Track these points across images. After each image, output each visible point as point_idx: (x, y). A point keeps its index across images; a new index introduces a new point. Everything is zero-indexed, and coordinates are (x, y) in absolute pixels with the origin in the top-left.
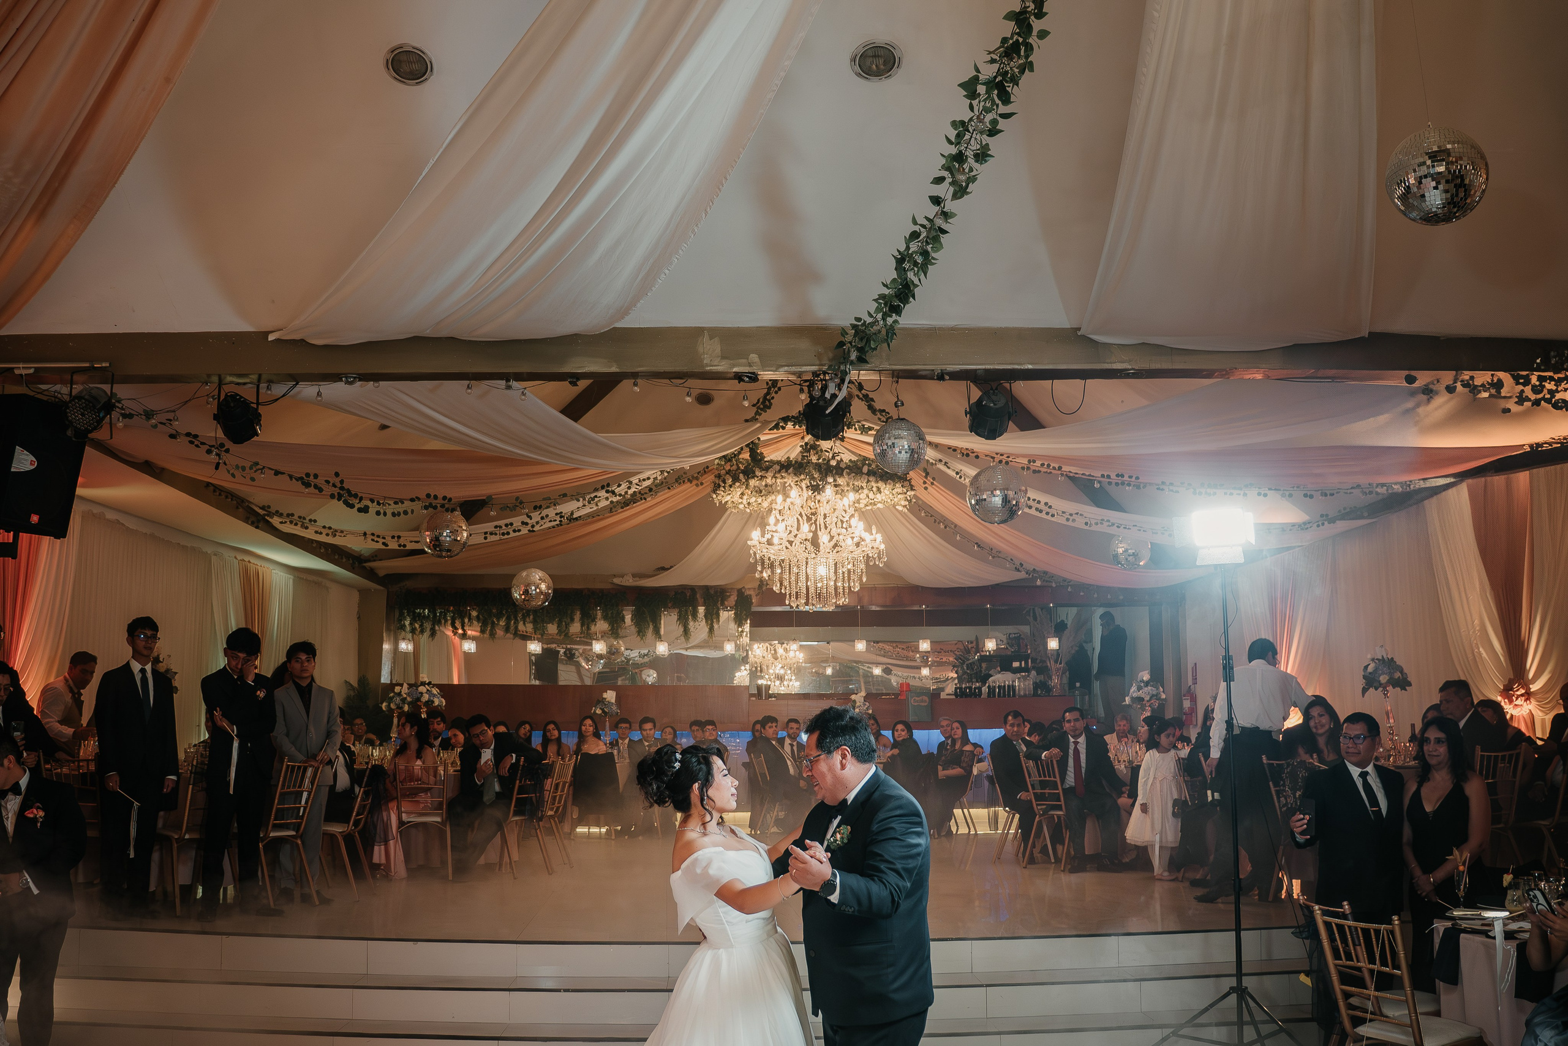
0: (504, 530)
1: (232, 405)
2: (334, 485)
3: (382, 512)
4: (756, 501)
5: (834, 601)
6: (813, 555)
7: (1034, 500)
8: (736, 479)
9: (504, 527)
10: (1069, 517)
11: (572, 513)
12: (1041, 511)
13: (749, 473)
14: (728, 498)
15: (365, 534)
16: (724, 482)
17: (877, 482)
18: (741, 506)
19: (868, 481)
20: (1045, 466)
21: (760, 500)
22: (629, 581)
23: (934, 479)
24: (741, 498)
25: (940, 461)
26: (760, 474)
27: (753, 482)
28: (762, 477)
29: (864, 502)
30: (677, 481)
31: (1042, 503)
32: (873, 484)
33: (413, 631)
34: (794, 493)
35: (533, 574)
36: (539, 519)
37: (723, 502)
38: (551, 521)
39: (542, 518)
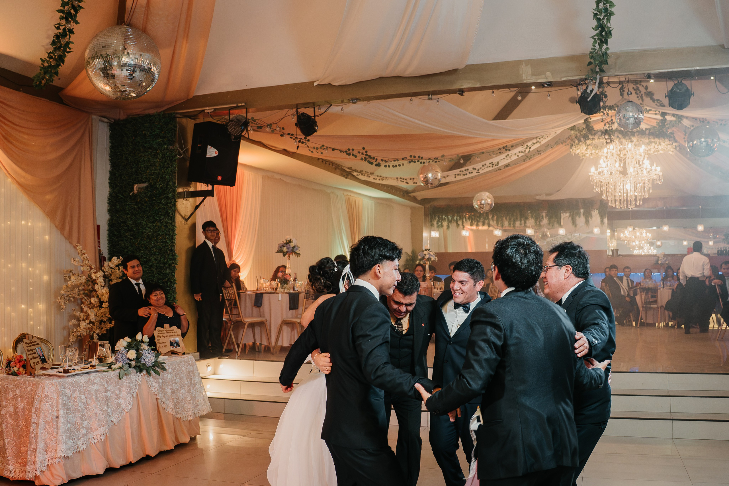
0: (465, 172)
1: (302, 118)
2: (362, 154)
3: (387, 165)
4: (595, 152)
6: (623, 179)
8: (580, 141)
9: (464, 171)
11: (498, 163)
13: (586, 137)
14: (578, 151)
15: (397, 178)
16: (574, 142)
18: (587, 155)
21: (597, 151)
22: (544, 198)
24: (587, 151)
26: (592, 137)
27: (588, 142)
28: (593, 139)
30: (555, 143)
33: (438, 227)
35: (484, 194)
36: (481, 166)
37: (576, 153)
38: (488, 167)
39: (483, 166)
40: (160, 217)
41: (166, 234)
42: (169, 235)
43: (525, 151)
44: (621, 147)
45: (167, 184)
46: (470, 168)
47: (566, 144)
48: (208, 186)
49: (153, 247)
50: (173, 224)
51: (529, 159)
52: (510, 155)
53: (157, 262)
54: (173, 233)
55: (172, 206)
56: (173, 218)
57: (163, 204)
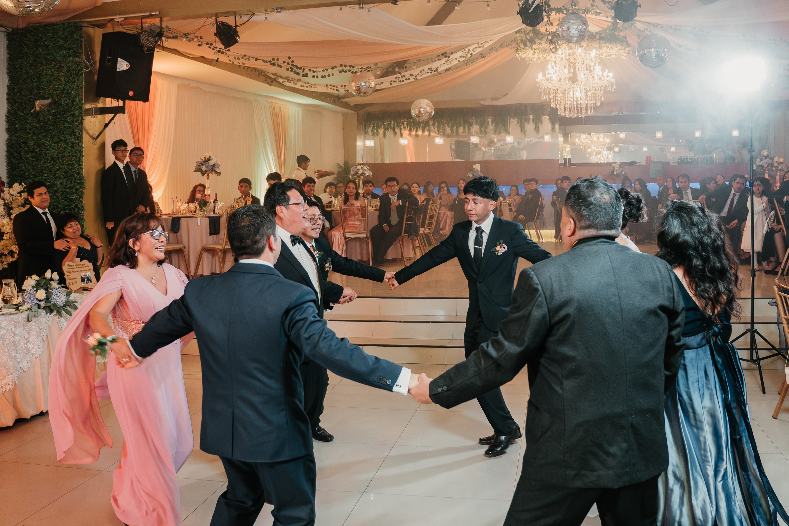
0: (401, 79)
1: (222, 28)
2: (288, 64)
3: (316, 76)
4: (543, 57)
6: (573, 86)
8: (525, 45)
9: (400, 78)
11: (437, 68)
13: (532, 42)
14: (525, 55)
15: (327, 86)
16: (520, 46)
17: (605, 43)
18: (535, 59)
19: (601, 43)
21: (545, 56)
22: (489, 102)
24: (532, 56)
26: (538, 41)
27: (535, 46)
28: (540, 43)
29: (605, 54)
30: (500, 46)
33: (373, 134)
34: (560, 51)
35: (422, 102)
36: (419, 72)
37: (523, 58)
38: (426, 73)
39: (421, 72)
40: (65, 137)
41: (73, 156)
42: (75, 156)
43: (467, 55)
44: (570, 51)
45: (73, 101)
46: (407, 74)
47: (512, 47)
48: (118, 101)
49: (57, 170)
50: (80, 144)
51: (472, 63)
52: (450, 60)
53: (62, 186)
54: (81, 155)
55: (79, 125)
56: (79, 138)
57: (68, 122)
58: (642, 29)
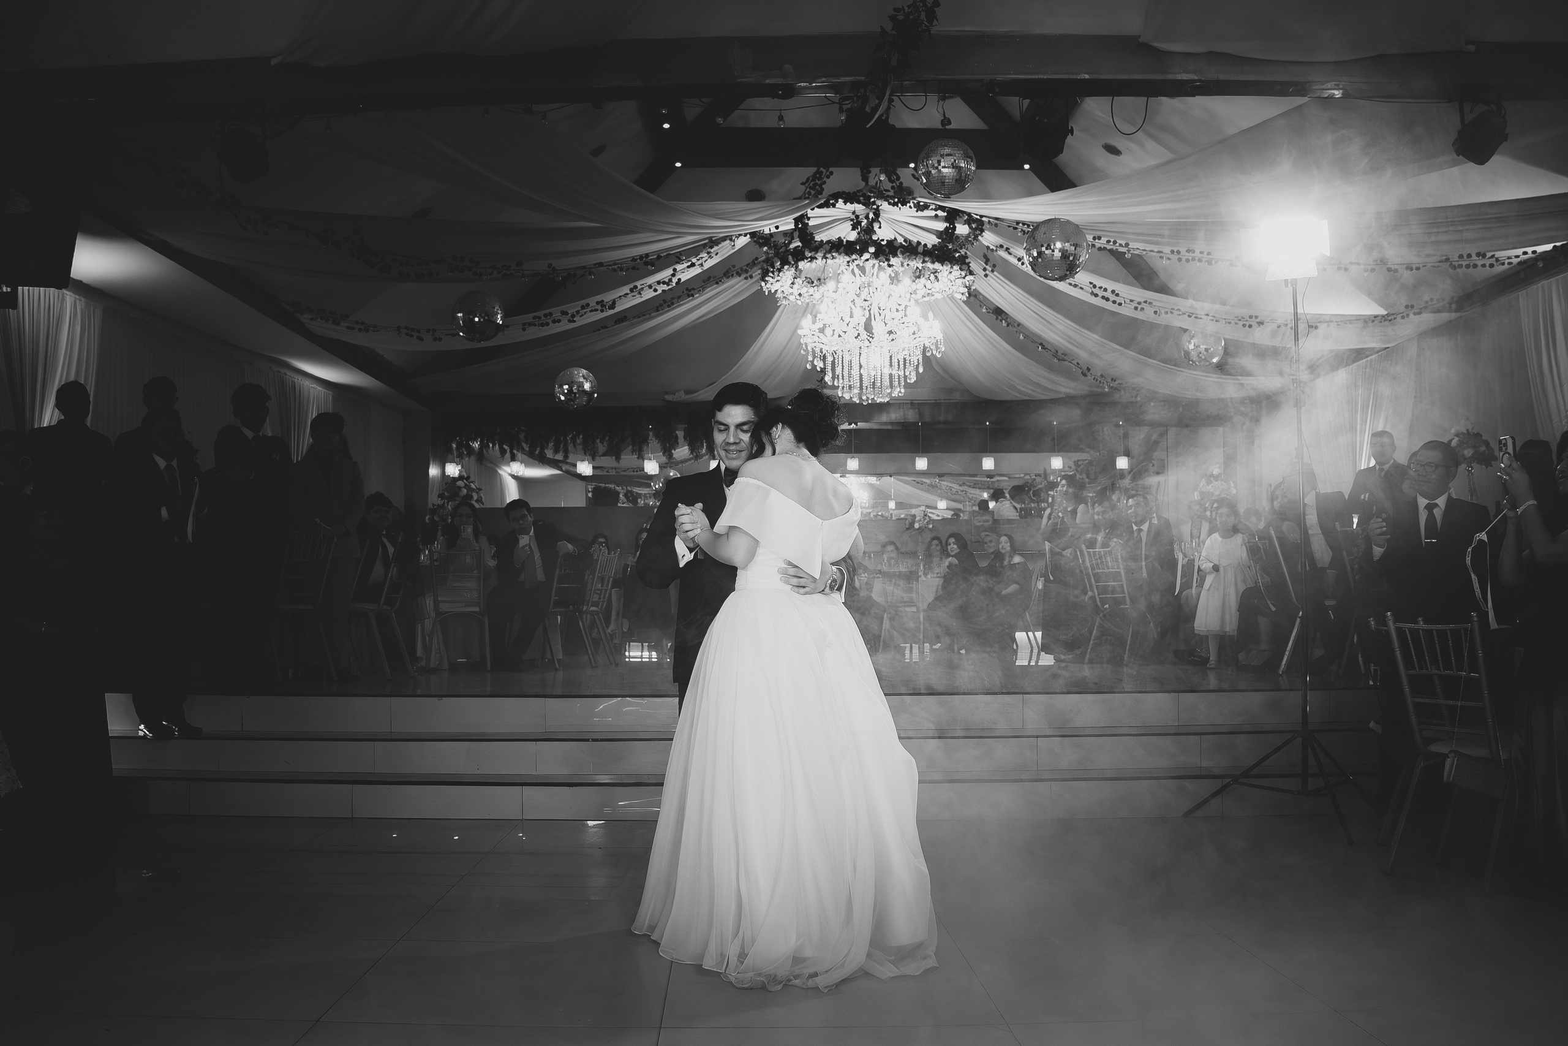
0: (544, 321)
4: (807, 292)
5: (889, 391)
6: (867, 343)
7: (1100, 288)
8: (785, 262)
9: (543, 318)
10: (1137, 305)
11: (614, 302)
12: (1107, 299)
13: (799, 255)
14: (778, 286)
15: (399, 328)
16: (772, 266)
17: (933, 263)
18: (792, 298)
19: (924, 262)
20: (1112, 243)
21: (811, 290)
22: (681, 397)
23: (994, 266)
24: (792, 287)
25: (1001, 246)
26: (810, 255)
27: (801, 264)
28: (813, 258)
29: (922, 292)
30: (724, 275)
31: (1109, 290)
32: (929, 265)
33: (460, 454)
34: (846, 277)
35: (576, 372)
36: (579, 309)
37: (773, 292)
38: (591, 311)
39: (583, 307)
43: (670, 280)
46: (556, 312)
47: (749, 274)
51: (670, 305)
52: (639, 287)
58: (992, 247)
